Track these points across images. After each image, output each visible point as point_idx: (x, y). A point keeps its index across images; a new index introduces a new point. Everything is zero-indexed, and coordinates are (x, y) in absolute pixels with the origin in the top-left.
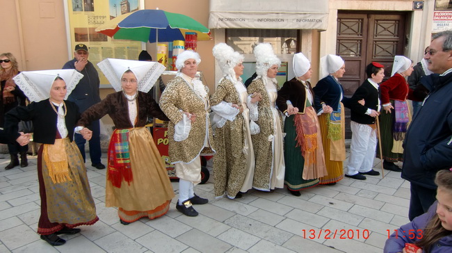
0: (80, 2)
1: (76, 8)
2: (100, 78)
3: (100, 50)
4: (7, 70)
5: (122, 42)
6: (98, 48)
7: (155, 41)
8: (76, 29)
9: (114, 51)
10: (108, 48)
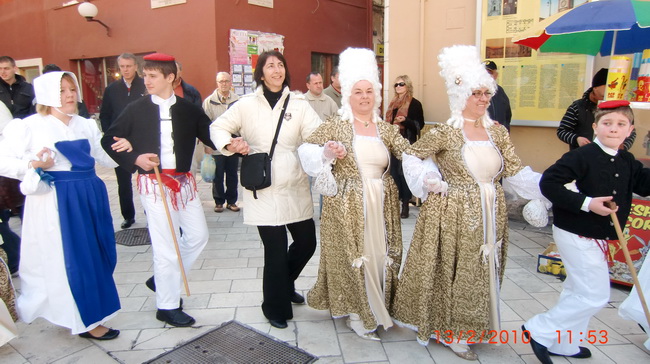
0: (497, 4)
1: (493, 10)
2: (513, 111)
3: (519, 70)
4: (401, 96)
5: (554, 57)
6: (515, 67)
7: (609, 54)
8: (488, 41)
9: (539, 71)
10: (530, 66)
